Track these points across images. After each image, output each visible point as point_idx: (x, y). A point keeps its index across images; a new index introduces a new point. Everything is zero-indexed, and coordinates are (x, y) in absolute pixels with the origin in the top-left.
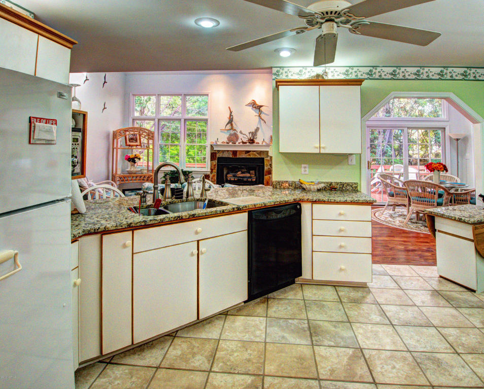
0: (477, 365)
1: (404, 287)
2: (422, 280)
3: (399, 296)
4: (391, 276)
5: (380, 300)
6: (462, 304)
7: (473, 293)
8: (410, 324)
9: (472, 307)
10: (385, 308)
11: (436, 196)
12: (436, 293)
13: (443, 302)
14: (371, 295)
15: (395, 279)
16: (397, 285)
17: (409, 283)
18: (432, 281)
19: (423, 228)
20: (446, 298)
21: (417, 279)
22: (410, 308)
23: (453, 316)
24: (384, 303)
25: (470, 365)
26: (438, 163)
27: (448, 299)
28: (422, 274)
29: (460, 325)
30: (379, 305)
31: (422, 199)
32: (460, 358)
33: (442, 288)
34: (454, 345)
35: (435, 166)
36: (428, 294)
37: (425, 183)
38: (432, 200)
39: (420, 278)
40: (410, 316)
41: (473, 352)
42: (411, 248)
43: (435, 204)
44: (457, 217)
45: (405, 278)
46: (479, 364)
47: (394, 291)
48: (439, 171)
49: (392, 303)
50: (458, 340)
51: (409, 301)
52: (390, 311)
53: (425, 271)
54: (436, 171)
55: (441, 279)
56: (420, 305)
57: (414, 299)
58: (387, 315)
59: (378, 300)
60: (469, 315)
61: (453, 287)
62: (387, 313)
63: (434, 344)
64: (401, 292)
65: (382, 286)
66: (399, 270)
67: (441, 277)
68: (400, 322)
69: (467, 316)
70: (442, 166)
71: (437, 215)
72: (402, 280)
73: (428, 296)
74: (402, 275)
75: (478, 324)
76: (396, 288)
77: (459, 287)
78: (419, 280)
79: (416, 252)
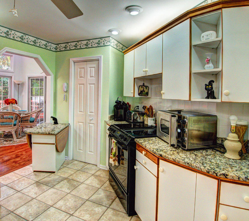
0: (83, 215)
1: (19, 189)
2: (26, 179)
3: (20, 198)
4: (6, 185)
5: (11, 208)
6: (54, 183)
7: (54, 173)
8: (39, 213)
9: (59, 182)
10: (18, 212)
11: (13, 120)
12: (38, 184)
13: (45, 187)
14: (2, 208)
15: (10, 186)
16: (14, 190)
17: (20, 184)
18: (31, 177)
19: (5, 142)
20: (45, 184)
21: (23, 180)
22: (32, 203)
23: (55, 193)
24: (15, 209)
25: (80, 218)
26: (12, 99)
27: (46, 184)
28: (23, 174)
29: (62, 197)
30: (12, 212)
31: (4, 123)
32: (74, 217)
33: (39, 178)
34: (67, 211)
35: (10, 101)
36: (35, 187)
37: (3, 112)
38: (11, 123)
39: (24, 178)
40: (35, 207)
41: (77, 209)
42: (6, 158)
43: (13, 125)
44: (47, 132)
45: (16, 182)
46: (83, 214)
47: (15, 195)
48: (12, 104)
49: (19, 206)
50: (66, 206)
51: (28, 197)
52: (22, 213)
53: (24, 171)
54: (11, 104)
55: (35, 173)
56: (36, 197)
57: (30, 194)
58: (23, 217)
59: (9, 209)
60: (61, 187)
61: (43, 175)
62: (21, 216)
63: (58, 218)
64: (19, 194)
65: (6, 197)
66: (9, 178)
67: (34, 171)
68: (33, 216)
69: (60, 189)
70: (14, 101)
71: (33, 134)
72: (15, 184)
73: (36, 187)
74: (13, 181)
75: (67, 191)
76: (15, 193)
77: (46, 173)
78: (24, 179)
79: (11, 161)
